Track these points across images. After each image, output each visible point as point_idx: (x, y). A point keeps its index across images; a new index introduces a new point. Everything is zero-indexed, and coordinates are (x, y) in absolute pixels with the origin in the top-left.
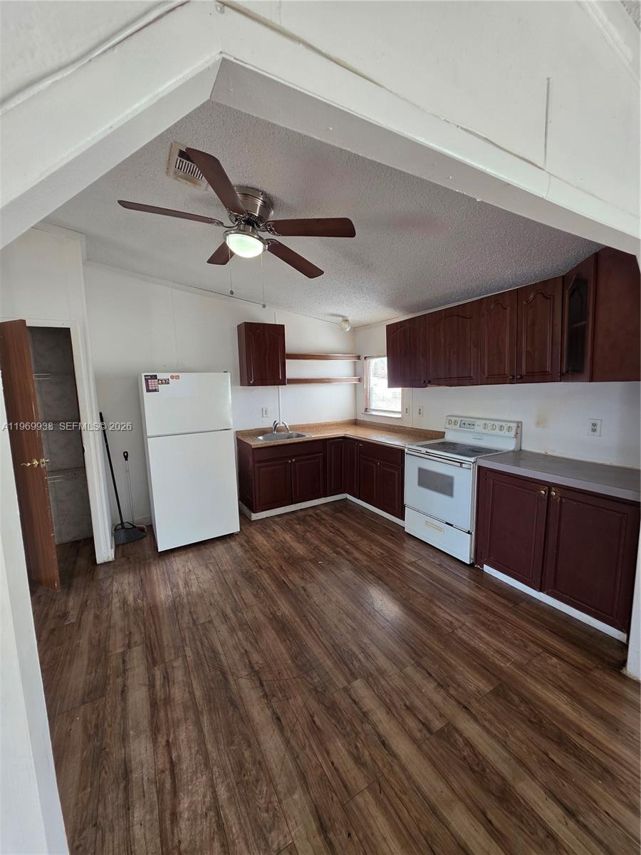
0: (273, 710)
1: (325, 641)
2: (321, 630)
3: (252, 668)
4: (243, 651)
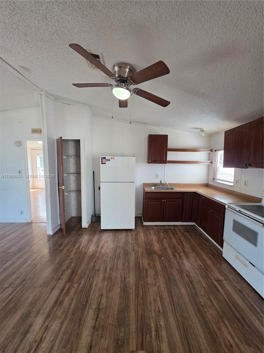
0: (92, 340)
3: (99, 306)
4: (101, 293)
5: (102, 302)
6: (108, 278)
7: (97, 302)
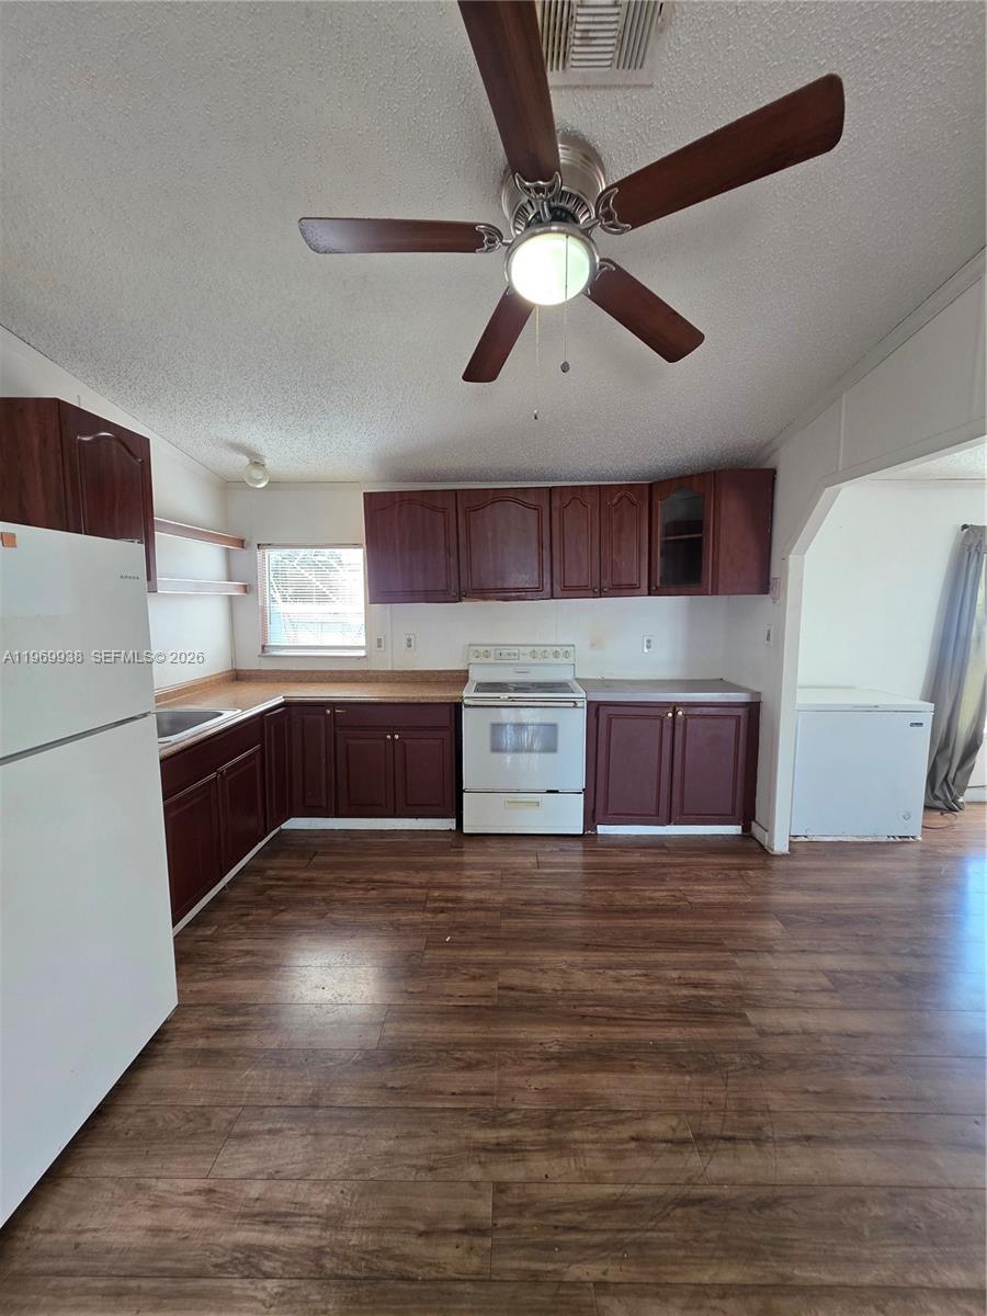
0: (793, 1139)
1: (655, 1016)
2: (629, 1010)
4: (633, 1145)
5: (670, 1135)
6: (548, 1127)
7: (671, 1152)
